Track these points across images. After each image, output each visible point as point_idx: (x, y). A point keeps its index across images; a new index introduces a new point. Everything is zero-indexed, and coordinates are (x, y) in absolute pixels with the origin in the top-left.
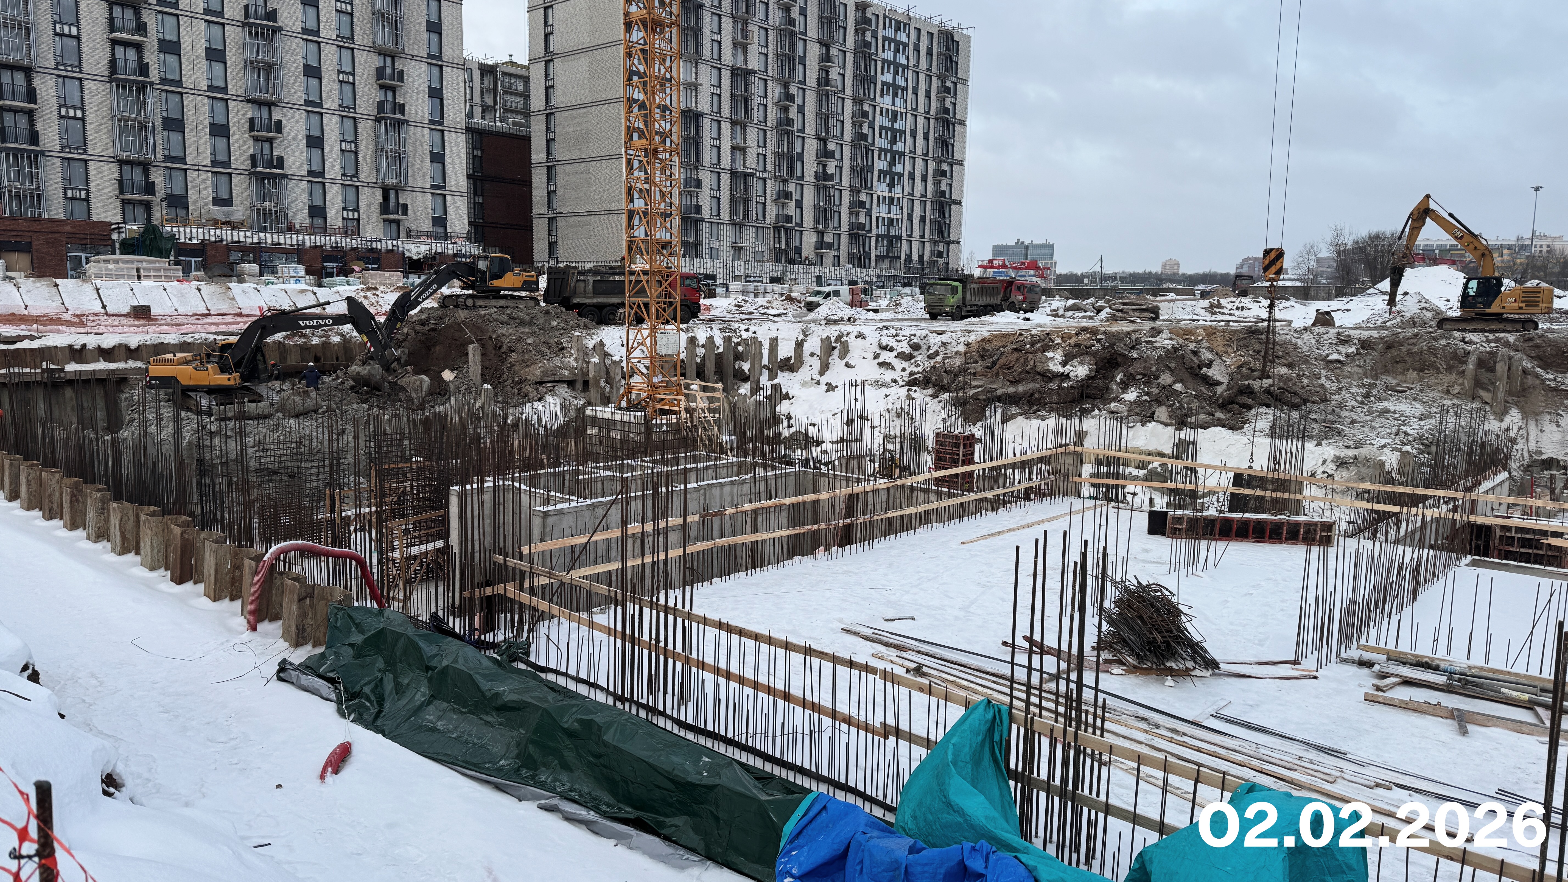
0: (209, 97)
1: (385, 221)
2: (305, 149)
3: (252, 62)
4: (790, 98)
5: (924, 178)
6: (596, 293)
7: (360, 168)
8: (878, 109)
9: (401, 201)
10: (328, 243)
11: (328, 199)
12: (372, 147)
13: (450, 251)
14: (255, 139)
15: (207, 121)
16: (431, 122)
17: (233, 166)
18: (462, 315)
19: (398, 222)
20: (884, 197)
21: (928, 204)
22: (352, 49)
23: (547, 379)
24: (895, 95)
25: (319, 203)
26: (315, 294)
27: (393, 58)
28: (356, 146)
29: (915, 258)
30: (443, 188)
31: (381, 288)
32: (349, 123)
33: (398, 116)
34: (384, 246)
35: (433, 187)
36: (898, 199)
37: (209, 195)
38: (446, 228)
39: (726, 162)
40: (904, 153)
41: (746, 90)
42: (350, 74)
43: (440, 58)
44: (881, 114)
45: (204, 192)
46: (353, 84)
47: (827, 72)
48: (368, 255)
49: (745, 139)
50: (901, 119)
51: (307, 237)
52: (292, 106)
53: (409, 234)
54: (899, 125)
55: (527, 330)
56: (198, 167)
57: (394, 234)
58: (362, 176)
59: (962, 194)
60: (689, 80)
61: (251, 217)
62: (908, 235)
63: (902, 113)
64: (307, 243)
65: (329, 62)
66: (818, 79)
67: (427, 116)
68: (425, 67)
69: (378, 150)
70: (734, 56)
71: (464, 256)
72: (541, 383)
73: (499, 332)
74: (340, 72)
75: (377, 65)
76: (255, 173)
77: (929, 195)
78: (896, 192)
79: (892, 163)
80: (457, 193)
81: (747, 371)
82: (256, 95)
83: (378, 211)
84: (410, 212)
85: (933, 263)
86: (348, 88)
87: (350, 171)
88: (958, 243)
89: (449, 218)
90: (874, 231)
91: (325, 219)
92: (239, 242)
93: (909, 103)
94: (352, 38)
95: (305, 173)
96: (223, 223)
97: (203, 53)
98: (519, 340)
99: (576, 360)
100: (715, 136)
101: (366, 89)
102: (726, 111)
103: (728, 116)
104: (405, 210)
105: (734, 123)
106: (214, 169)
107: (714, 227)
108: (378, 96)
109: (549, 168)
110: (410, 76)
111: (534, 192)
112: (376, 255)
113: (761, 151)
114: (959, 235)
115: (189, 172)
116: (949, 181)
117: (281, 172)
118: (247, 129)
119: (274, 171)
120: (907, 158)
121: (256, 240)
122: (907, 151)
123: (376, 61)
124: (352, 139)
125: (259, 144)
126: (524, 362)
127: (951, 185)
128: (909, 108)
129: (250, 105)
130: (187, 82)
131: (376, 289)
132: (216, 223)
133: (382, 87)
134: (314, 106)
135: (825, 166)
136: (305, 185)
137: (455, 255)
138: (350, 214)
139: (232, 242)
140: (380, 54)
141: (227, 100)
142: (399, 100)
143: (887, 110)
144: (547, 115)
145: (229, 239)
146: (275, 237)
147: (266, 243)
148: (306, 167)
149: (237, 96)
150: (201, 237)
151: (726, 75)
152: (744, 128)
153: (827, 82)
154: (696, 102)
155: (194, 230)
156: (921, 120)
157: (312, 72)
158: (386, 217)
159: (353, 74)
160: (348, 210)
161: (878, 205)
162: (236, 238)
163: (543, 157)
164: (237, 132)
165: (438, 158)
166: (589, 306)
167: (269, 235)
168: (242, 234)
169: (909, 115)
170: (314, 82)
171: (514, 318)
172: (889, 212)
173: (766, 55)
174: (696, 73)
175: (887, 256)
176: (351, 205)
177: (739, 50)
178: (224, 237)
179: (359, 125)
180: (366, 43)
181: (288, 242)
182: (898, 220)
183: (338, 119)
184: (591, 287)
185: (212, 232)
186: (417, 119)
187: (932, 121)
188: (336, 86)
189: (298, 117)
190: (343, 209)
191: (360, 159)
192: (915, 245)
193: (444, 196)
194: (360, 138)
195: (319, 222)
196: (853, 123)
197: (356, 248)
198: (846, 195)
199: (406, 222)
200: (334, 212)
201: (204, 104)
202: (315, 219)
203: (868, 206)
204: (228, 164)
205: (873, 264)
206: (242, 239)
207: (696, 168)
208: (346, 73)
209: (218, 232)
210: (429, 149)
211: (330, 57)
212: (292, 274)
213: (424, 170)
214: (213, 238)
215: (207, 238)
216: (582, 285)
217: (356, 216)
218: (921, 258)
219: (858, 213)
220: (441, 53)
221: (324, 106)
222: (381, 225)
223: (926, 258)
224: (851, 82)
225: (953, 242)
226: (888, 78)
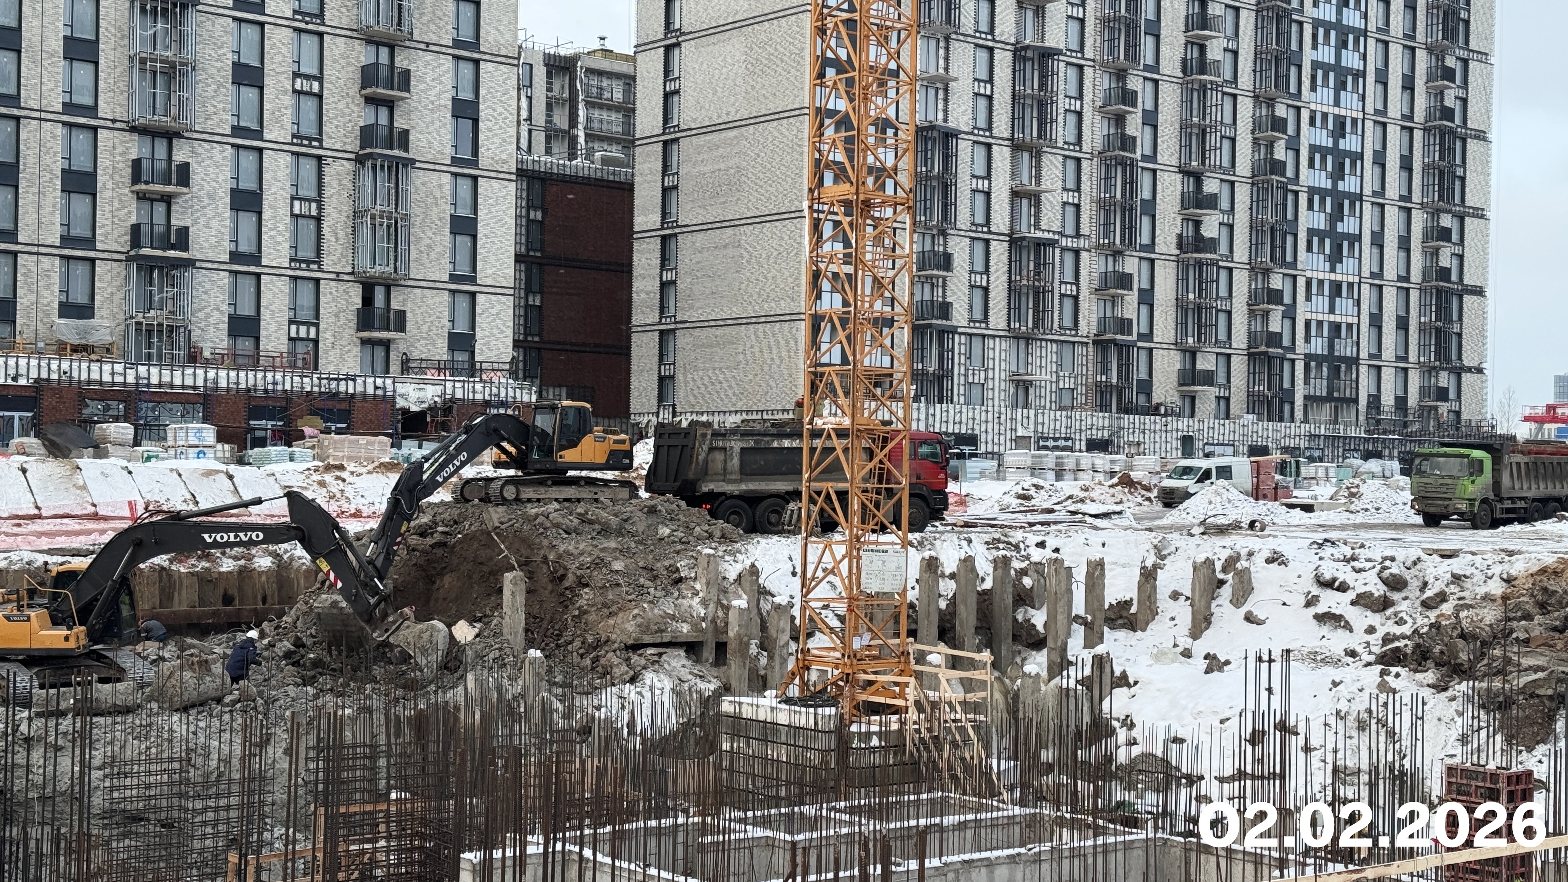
0: (64, 123)
1: (364, 342)
2: (228, 214)
3: (143, 61)
4: (1129, 98)
5: (1404, 244)
6: (746, 472)
7: (325, 247)
8: (1305, 115)
9: (395, 305)
10: (260, 383)
11: (263, 303)
12: (347, 209)
13: (479, 397)
14: (141, 197)
15: (59, 165)
16: (455, 161)
17: (99, 246)
18: (495, 517)
19: (386, 344)
20: (1321, 283)
21: (1414, 295)
22: (321, 35)
23: (647, 639)
24: (1341, 86)
25: (246, 309)
26: (231, 477)
27: (392, 48)
28: (320, 208)
29: (1388, 400)
30: (472, 280)
31: (351, 466)
32: (308, 167)
33: (396, 152)
34: (360, 389)
35: (454, 278)
36: (1351, 285)
37: (52, 298)
38: (473, 353)
39: (1001, 221)
40: (1360, 197)
41: (1043, 85)
42: (315, 78)
43: (475, 45)
44: (1312, 122)
45: (46, 293)
46: (320, 96)
47: (1202, 49)
48: (330, 404)
49: (1038, 177)
50: (1354, 132)
51: (223, 373)
52: (210, 138)
53: (406, 366)
54: (1350, 143)
55: (613, 544)
56: (38, 250)
57: (379, 366)
58: (328, 263)
59: (1484, 275)
60: (932, 71)
61: (125, 336)
62: (1371, 356)
63: (1354, 121)
64: (223, 384)
65: (278, 58)
66: (1184, 61)
67: (449, 151)
68: (447, 63)
69: (357, 214)
70: (1020, 24)
71: (504, 404)
72: (636, 647)
73: (562, 548)
74: (296, 75)
75: (364, 61)
76: (138, 258)
77: (1416, 276)
78: (1346, 273)
79: (1337, 215)
80: (495, 290)
81: (1040, 628)
82: (147, 119)
83: (353, 324)
84: (409, 326)
85: (1426, 412)
86: (309, 104)
87: (307, 252)
88: (1480, 371)
89: (479, 334)
90: (1301, 347)
91: (257, 339)
92: (100, 383)
93: (1369, 100)
94: (321, 15)
95: (226, 257)
96: (75, 349)
97: (59, 46)
98: (599, 563)
99: (704, 603)
100: (981, 171)
101: (341, 106)
102: (1002, 126)
103: (1007, 134)
104: (400, 322)
105: (1017, 147)
106: (66, 252)
107: (977, 343)
108: (363, 116)
109: (664, 238)
110: (421, 80)
111: (637, 285)
112: (344, 406)
113: (1071, 198)
114: (1482, 355)
115: (21, 259)
116: (1458, 250)
117: (184, 255)
118: (128, 180)
119: (172, 253)
120: (1367, 206)
121: (131, 379)
122: (1367, 191)
123: (363, 55)
124: (313, 194)
125: (146, 205)
126: (605, 605)
127: (1461, 257)
128: (1369, 109)
129: (135, 136)
130: (29, 98)
131: (341, 468)
132: (62, 349)
133: (369, 100)
134: (247, 136)
135: (1197, 224)
136: (225, 279)
137: (487, 404)
138: (303, 330)
139: (89, 382)
140: (369, 41)
141: (95, 129)
142: (400, 123)
143: (1325, 116)
144: (666, 143)
145: (84, 376)
146: (166, 373)
147: (148, 385)
148: (228, 246)
149: (114, 121)
150: (34, 374)
151: (1003, 60)
152: (1037, 155)
153: (1203, 66)
154: (946, 111)
155: (23, 362)
156: (1394, 133)
157: (248, 76)
158: (366, 334)
159: (320, 79)
160: (299, 323)
161: (1308, 298)
162: (95, 376)
163: (655, 219)
164: (110, 185)
165: (464, 227)
166: (733, 497)
167: (154, 371)
168: (107, 368)
169: (1369, 124)
170: (250, 94)
171: (591, 522)
172: (1332, 311)
173: (1082, 21)
174: (947, 59)
175: (1329, 398)
176: (305, 314)
177: (1030, 14)
178: (75, 374)
179: (326, 170)
180: (345, 23)
181: (189, 382)
182: (1350, 326)
183: (289, 158)
184: (736, 461)
185: (54, 366)
186: (429, 157)
187: (1418, 135)
188: (288, 100)
189: (218, 157)
190: (291, 322)
191: (326, 231)
192: (1388, 375)
193: (473, 295)
194: (328, 192)
195: (245, 345)
196: (1256, 142)
197: (309, 393)
198: (1241, 279)
199: (401, 343)
200: (273, 327)
201: (54, 137)
202: (240, 341)
203: (1287, 300)
204: (90, 242)
205: (1299, 414)
206: (107, 378)
207: (943, 233)
208: (307, 77)
209: (65, 365)
210: (448, 210)
211: (281, 50)
212: (193, 440)
213: (438, 249)
214: (54, 376)
215: (44, 375)
216: (719, 456)
217: (312, 335)
218: (1401, 402)
219: (1266, 314)
220: (478, 36)
221: (267, 136)
222: (356, 350)
223: (1413, 400)
224: (1250, 64)
225: (1469, 370)
226: (1326, 54)
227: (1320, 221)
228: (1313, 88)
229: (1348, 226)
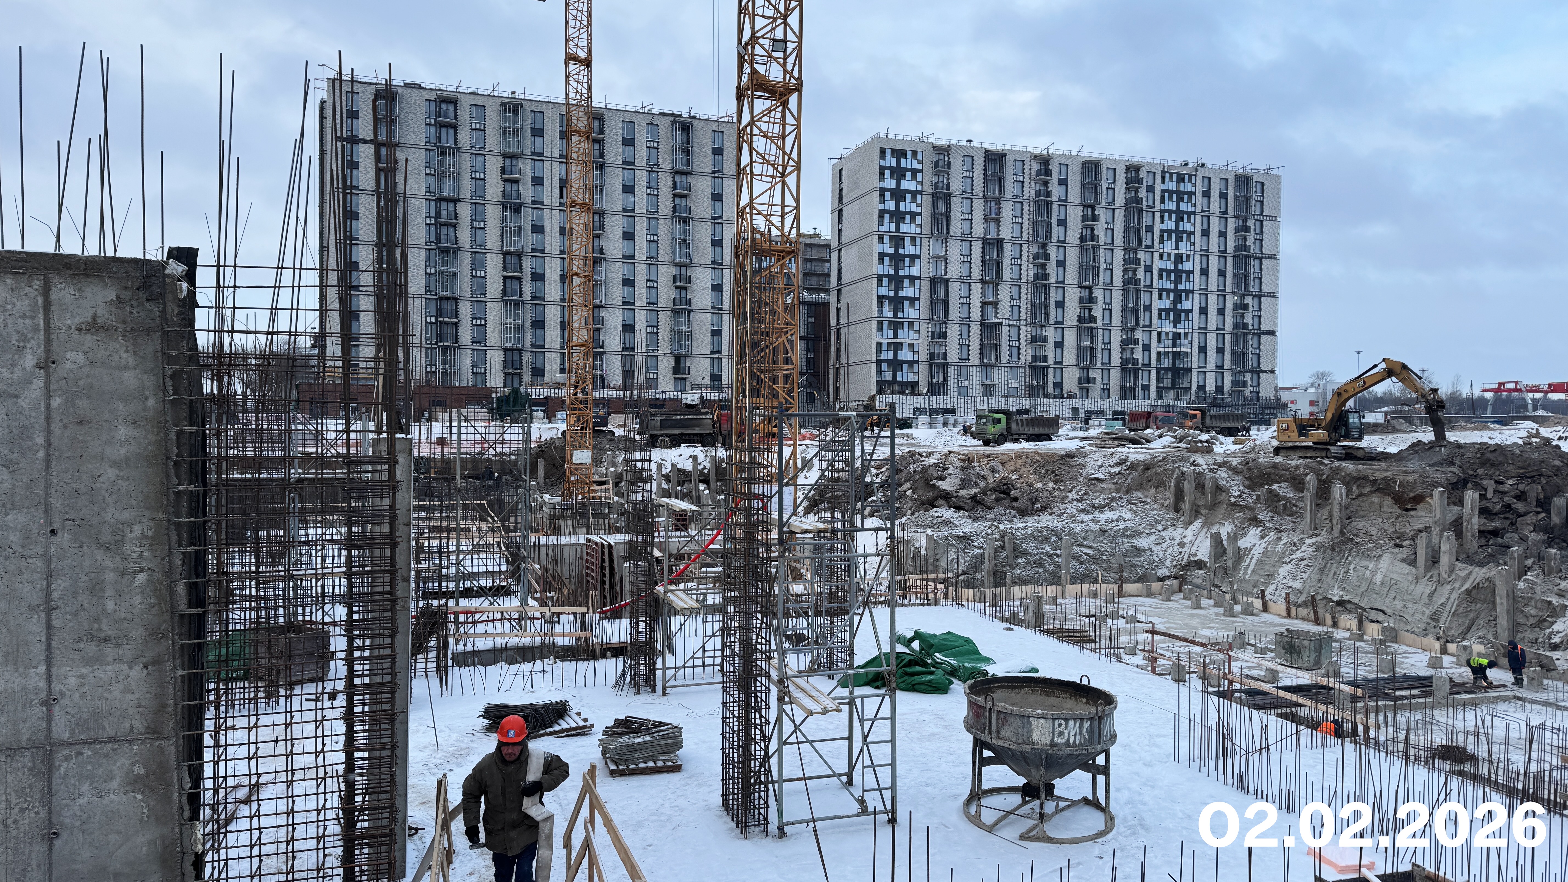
0: (560, 306)
2: (620, 334)
4: (1048, 256)
5: (1221, 312)
7: (660, 344)
8: (1156, 255)
9: (687, 364)
12: (668, 329)
15: (558, 321)
16: (713, 308)
19: (685, 379)
20: (1167, 333)
21: (1227, 337)
22: (657, 265)
25: (628, 368)
27: (686, 268)
28: (657, 329)
29: (1210, 388)
30: (719, 353)
32: (653, 315)
33: (688, 307)
35: (712, 353)
36: (1186, 334)
37: (557, 367)
38: (721, 381)
39: (976, 314)
41: (998, 255)
42: (655, 281)
43: (721, 263)
44: (1161, 259)
45: (554, 366)
46: (657, 288)
47: (1092, 230)
48: (656, 402)
49: (997, 295)
50: (1188, 260)
52: (613, 307)
54: (1185, 266)
56: (551, 350)
57: (682, 387)
58: (660, 349)
59: (1276, 325)
60: (939, 254)
62: (1199, 367)
63: (1188, 255)
65: (640, 275)
66: (1081, 236)
67: (709, 305)
68: (710, 270)
69: (672, 331)
70: (986, 229)
74: (647, 281)
75: (675, 274)
77: (1229, 327)
78: (1183, 328)
79: (1177, 301)
80: (728, 357)
83: (671, 372)
84: (694, 372)
85: (1236, 393)
86: (653, 291)
87: (652, 346)
88: (1272, 372)
89: (723, 374)
90: (1154, 364)
91: (633, 379)
93: (1197, 245)
94: (657, 257)
95: (620, 350)
97: (558, 278)
100: (965, 294)
101: (665, 291)
102: (977, 274)
103: (979, 278)
104: (688, 371)
105: (984, 283)
106: (561, 351)
107: (964, 370)
108: (673, 294)
110: (698, 278)
112: (661, 403)
113: (1015, 303)
114: (1274, 364)
115: (546, 354)
116: (1257, 314)
117: (603, 350)
119: (600, 350)
120: (1196, 296)
122: (1197, 288)
123: (674, 271)
124: (655, 325)
127: (1259, 317)
128: (1198, 249)
130: (548, 297)
133: (676, 288)
134: (629, 305)
135: (1089, 310)
136: (619, 358)
138: (651, 375)
140: (676, 265)
141: (571, 307)
142: (689, 296)
143: (1169, 255)
144: (838, 290)
148: (621, 346)
150: (546, 394)
151: (977, 245)
152: (996, 286)
153: (1092, 238)
154: (946, 270)
155: (543, 390)
156: (1214, 259)
157: (628, 283)
158: (676, 375)
159: (657, 281)
160: (649, 373)
161: (1159, 341)
163: (835, 322)
165: (716, 333)
169: (1197, 257)
170: (629, 289)
172: (1175, 347)
173: (1021, 224)
174: (946, 248)
175: (1173, 388)
176: (653, 369)
177: (992, 224)
179: (659, 315)
180: (667, 260)
182: (1186, 353)
183: (645, 312)
186: (701, 308)
187: (1230, 260)
188: (644, 290)
189: (617, 313)
191: (660, 338)
192: (1211, 376)
193: (720, 359)
194: (660, 323)
195: (628, 381)
196: (1125, 270)
198: (1116, 334)
199: (690, 379)
200: (639, 374)
201: (557, 311)
202: (625, 380)
203: (1145, 342)
205: (1153, 395)
207: (945, 323)
208: (652, 281)
209: (556, 391)
210: (710, 327)
211: (641, 272)
213: (706, 342)
214: (550, 395)
217: (655, 376)
218: (1219, 389)
219: (1132, 350)
220: (722, 260)
221: (636, 304)
222: (673, 382)
223: (1227, 388)
224: (1121, 234)
225: (1265, 372)
226: (1171, 225)
227: (1167, 305)
228: (1162, 241)
229: (1185, 305)
